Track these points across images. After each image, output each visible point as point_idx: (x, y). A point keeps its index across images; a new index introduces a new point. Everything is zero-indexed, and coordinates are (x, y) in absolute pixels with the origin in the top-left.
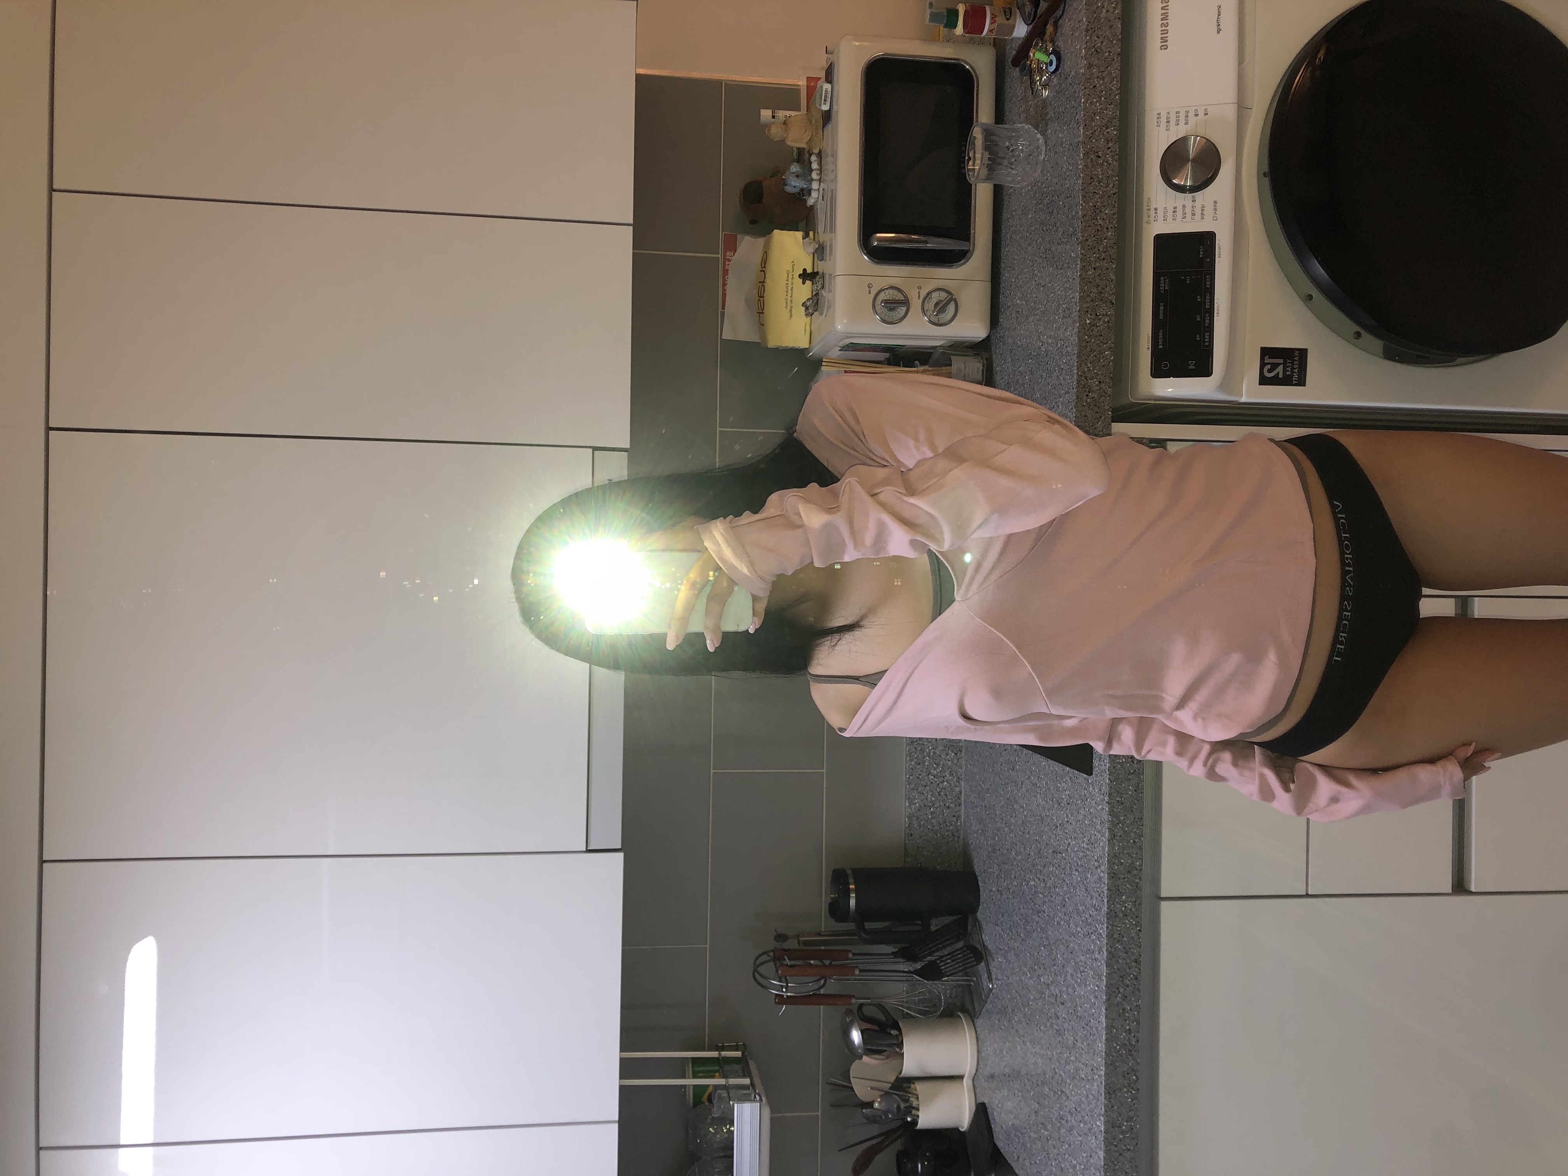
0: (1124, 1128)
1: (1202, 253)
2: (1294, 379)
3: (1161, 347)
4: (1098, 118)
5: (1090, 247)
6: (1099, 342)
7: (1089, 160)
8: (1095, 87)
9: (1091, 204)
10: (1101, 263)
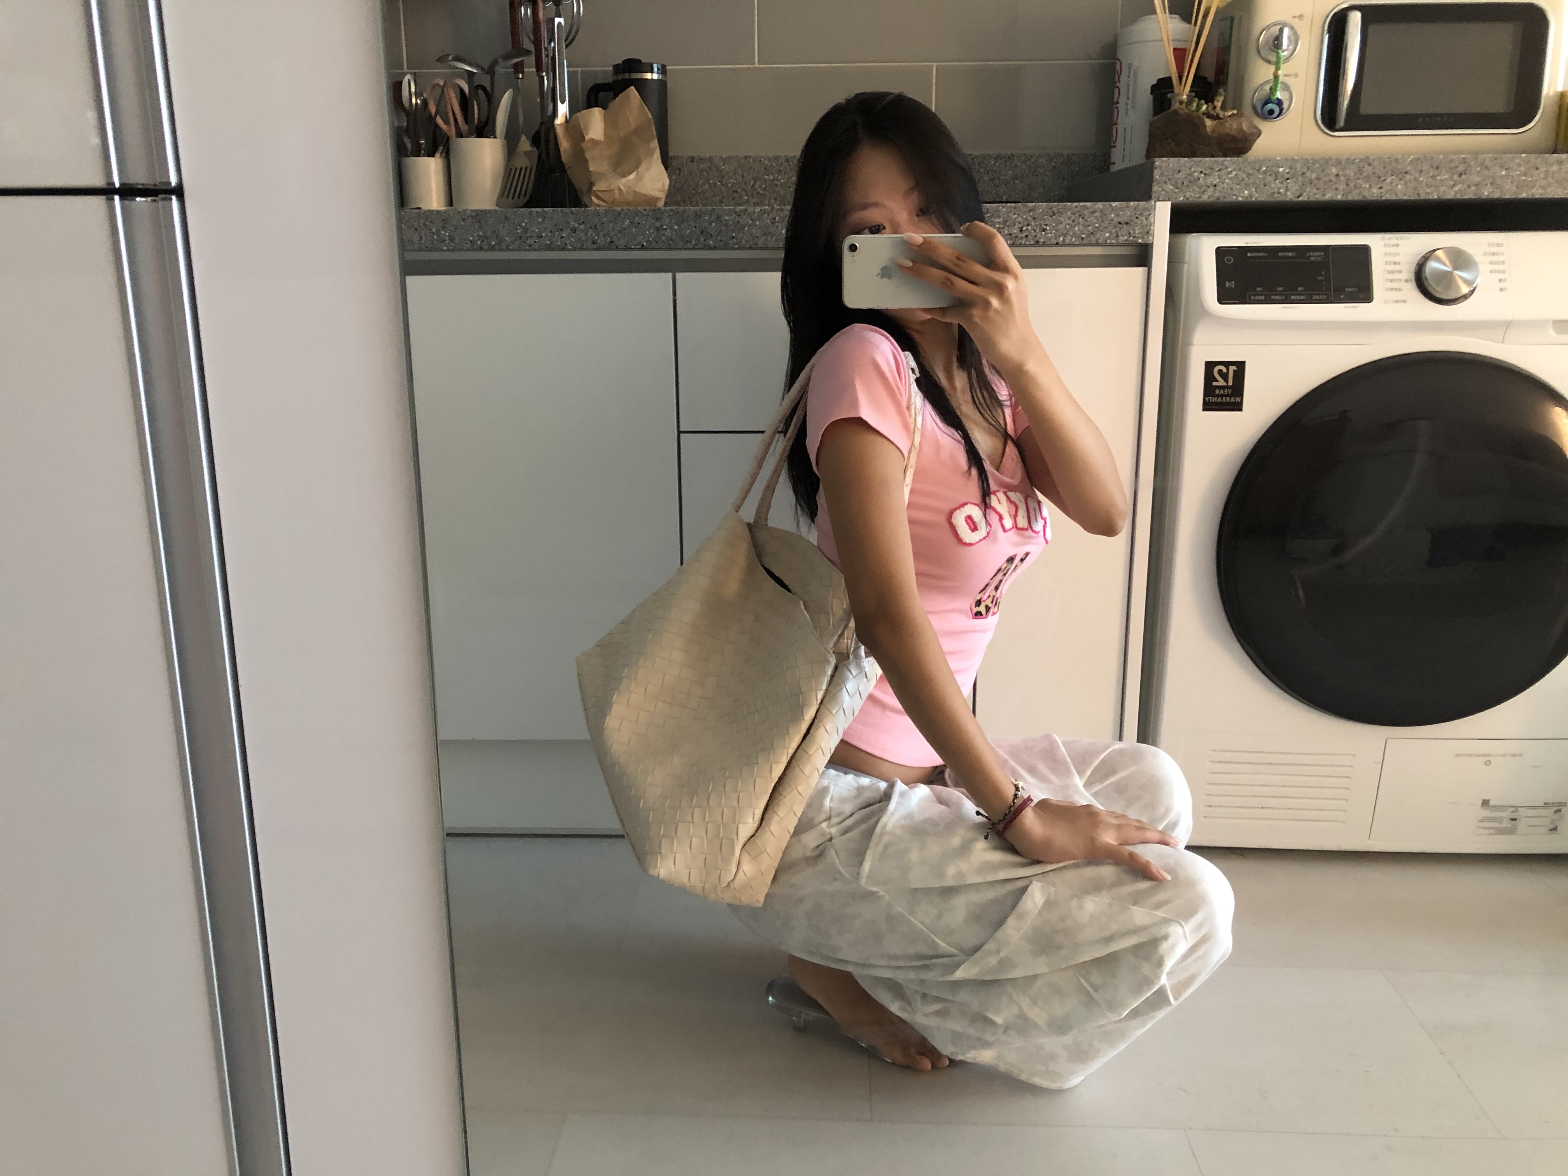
0: (443, 232)
1: (1350, 290)
2: (1211, 398)
3: (1249, 255)
4: (1503, 173)
5: (1361, 169)
6: (1258, 182)
7: (1456, 164)
8: (1537, 169)
9: (1409, 168)
10: (1344, 183)
